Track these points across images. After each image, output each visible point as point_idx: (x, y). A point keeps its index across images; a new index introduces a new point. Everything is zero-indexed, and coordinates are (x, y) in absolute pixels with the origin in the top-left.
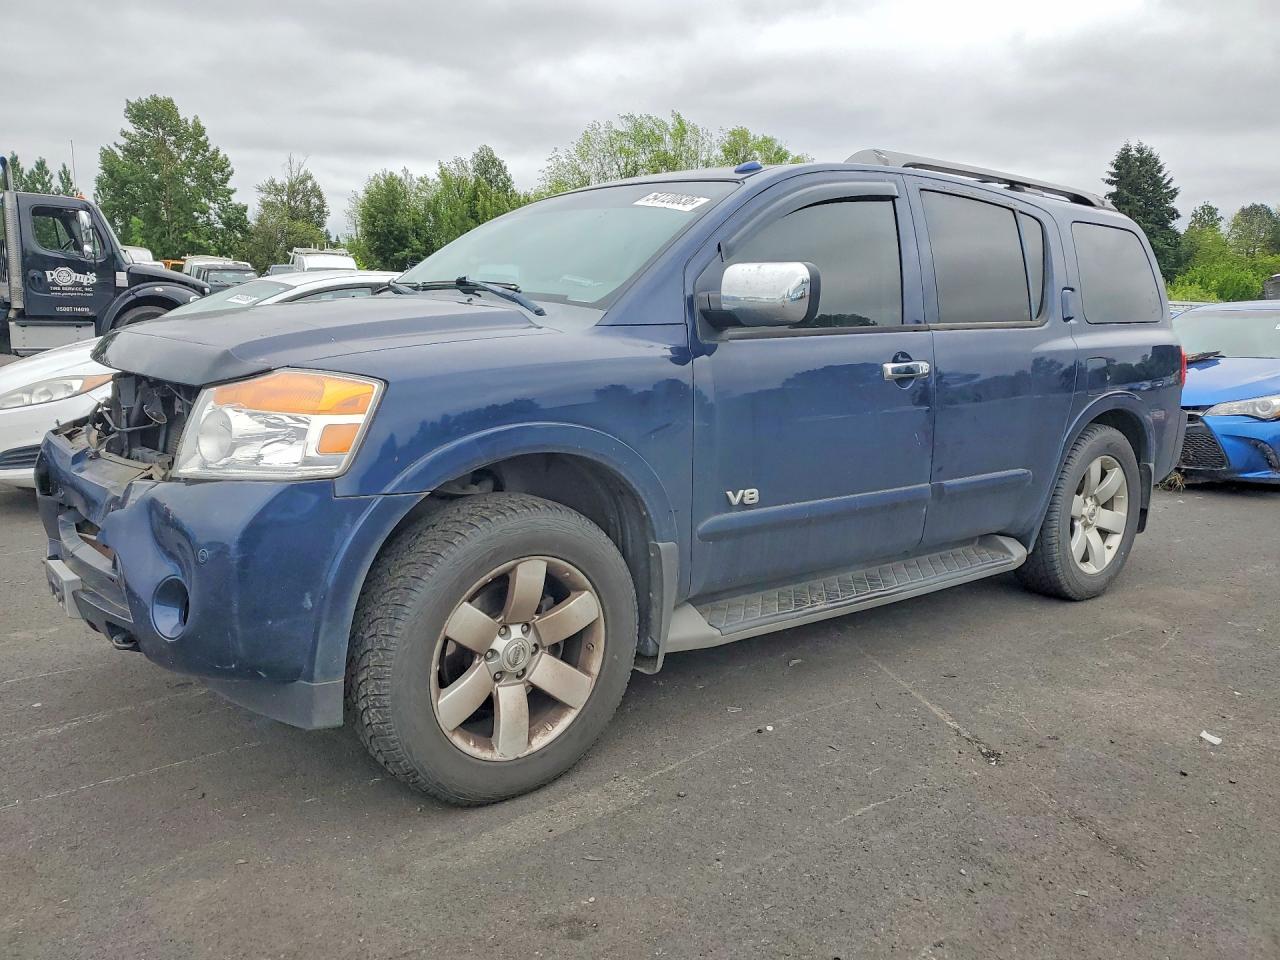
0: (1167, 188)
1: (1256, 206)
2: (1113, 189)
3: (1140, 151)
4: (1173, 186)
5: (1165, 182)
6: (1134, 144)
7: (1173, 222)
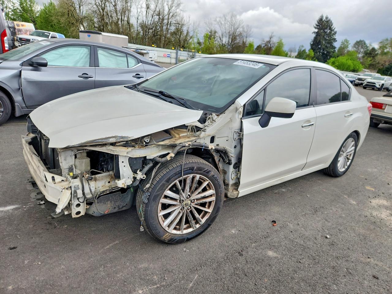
0: (333, 31)
2: (316, 30)
3: (327, 18)
4: (335, 30)
6: (325, 16)
7: (334, 43)
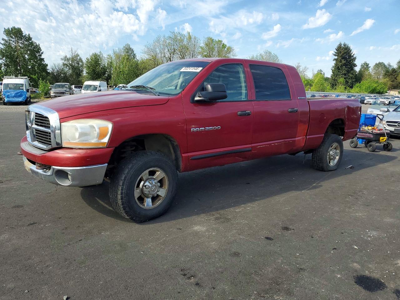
1: (380, 63)
2: (336, 57)
3: (345, 45)
4: (354, 56)
5: (352, 55)
6: (343, 43)
7: (355, 68)
